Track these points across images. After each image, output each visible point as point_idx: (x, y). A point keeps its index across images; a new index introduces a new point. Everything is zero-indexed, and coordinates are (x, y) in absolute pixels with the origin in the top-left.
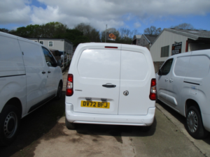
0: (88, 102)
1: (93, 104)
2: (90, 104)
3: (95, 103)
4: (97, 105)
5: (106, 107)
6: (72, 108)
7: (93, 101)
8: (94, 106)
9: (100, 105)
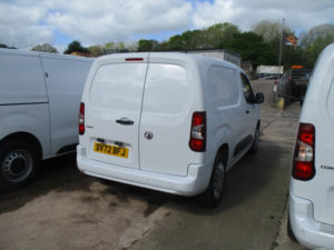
0: (101, 145)
1: (108, 149)
2: (104, 148)
3: (110, 147)
4: (112, 151)
5: (123, 155)
6: (84, 152)
8: (109, 152)
9: (116, 151)
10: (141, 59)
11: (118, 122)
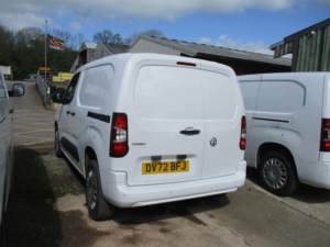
0: (154, 164)
1: (163, 167)
2: (158, 167)
3: (166, 164)
4: (169, 168)
5: (183, 169)
7: (163, 161)
8: (165, 170)
9: (174, 167)
10: (194, 65)
11: (183, 132)
